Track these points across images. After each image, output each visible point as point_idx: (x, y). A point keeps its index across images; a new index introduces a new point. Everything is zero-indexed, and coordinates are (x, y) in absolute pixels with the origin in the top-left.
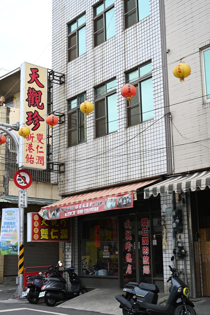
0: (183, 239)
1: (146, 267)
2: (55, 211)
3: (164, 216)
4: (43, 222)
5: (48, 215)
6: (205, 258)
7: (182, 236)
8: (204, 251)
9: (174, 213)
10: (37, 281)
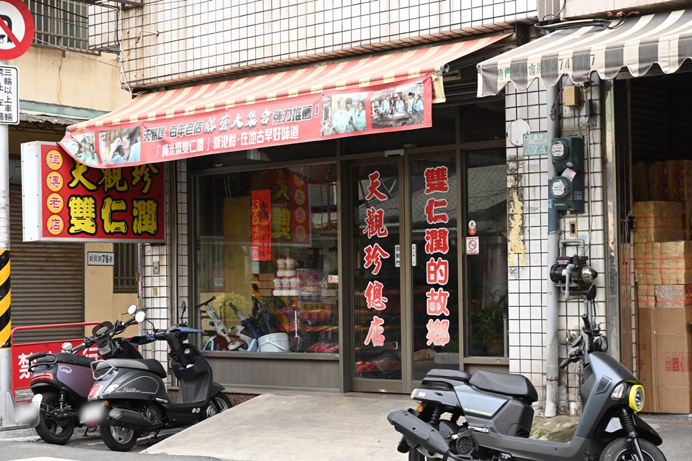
0: (582, 235)
1: (437, 323)
2: (125, 138)
3: (516, 159)
4: (78, 176)
5: (96, 151)
6: (647, 295)
7: (582, 223)
8: (646, 273)
9: (559, 150)
10: (64, 370)
